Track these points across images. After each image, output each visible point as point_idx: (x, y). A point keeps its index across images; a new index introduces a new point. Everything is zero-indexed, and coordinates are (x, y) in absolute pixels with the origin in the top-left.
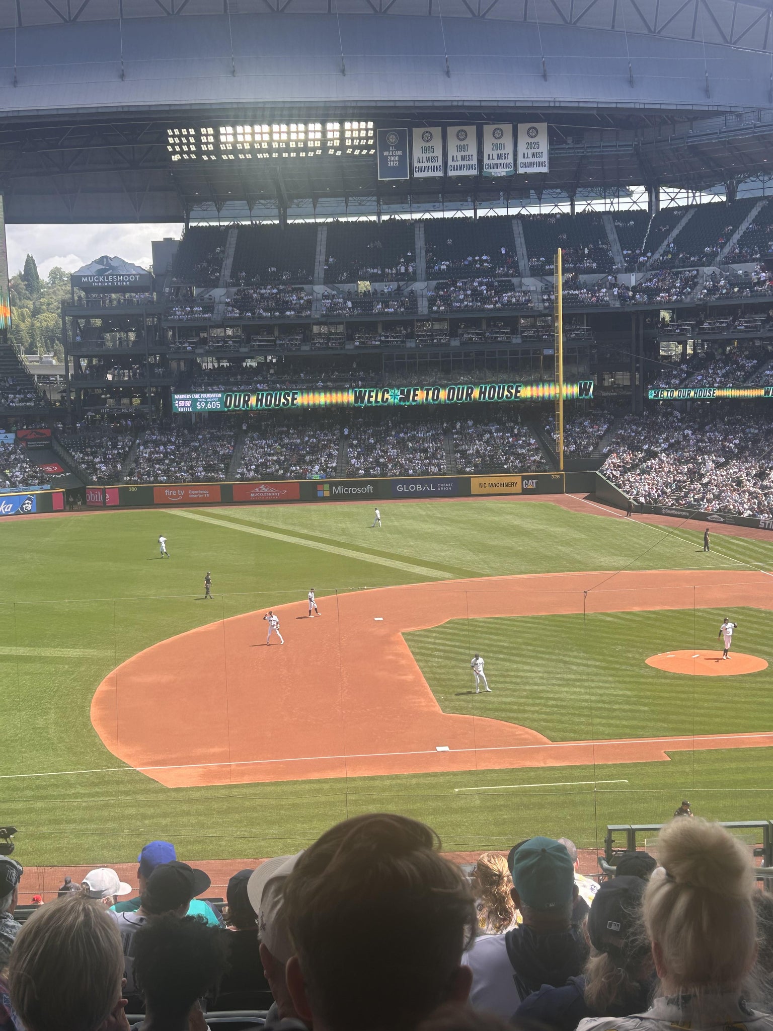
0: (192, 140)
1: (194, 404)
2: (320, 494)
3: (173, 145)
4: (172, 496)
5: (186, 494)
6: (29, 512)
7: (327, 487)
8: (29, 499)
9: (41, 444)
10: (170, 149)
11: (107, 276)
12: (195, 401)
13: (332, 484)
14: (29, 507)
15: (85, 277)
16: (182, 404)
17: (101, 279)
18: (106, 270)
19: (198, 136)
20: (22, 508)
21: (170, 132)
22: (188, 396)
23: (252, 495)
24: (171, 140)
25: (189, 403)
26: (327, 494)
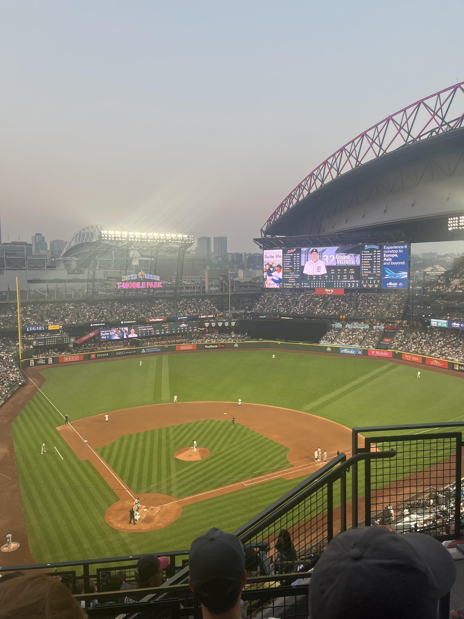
0: (457, 221)
1: (437, 324)
2: (455, 368)
3: (450, 224)
4: (407, 358)
5: (412, 358)
6: (360, 355)
7: (458, 366)
8: (360, 350)
9: (392, 331)
10: (449, 225)
11: (434, 272)
12: (438, 322)
13: (460, 365)
14: (360, 353)
15: (427, 272)
16: (434, 323)
17: (432, 273)
18: (434, 269)
19: (458, 220)
20: (358, 353)
21: (449, 219)
22: (436, 320)
23: (432, 363)
24: (449, 222)
25: (436, 323)
26: (457, 369)
